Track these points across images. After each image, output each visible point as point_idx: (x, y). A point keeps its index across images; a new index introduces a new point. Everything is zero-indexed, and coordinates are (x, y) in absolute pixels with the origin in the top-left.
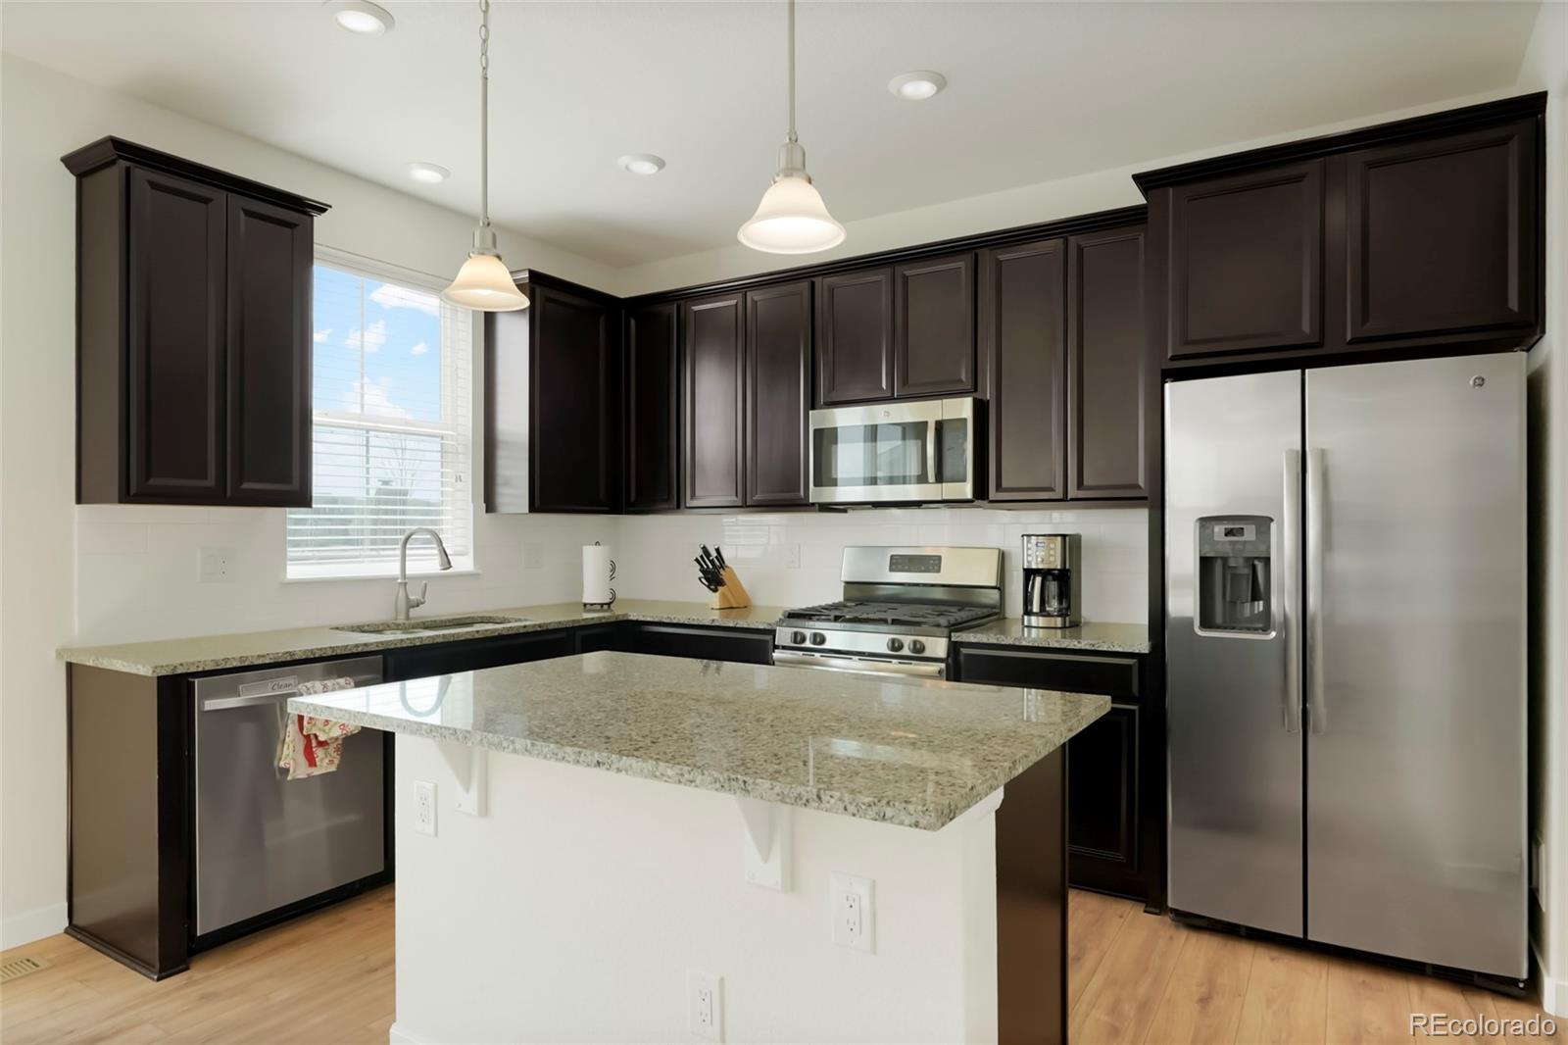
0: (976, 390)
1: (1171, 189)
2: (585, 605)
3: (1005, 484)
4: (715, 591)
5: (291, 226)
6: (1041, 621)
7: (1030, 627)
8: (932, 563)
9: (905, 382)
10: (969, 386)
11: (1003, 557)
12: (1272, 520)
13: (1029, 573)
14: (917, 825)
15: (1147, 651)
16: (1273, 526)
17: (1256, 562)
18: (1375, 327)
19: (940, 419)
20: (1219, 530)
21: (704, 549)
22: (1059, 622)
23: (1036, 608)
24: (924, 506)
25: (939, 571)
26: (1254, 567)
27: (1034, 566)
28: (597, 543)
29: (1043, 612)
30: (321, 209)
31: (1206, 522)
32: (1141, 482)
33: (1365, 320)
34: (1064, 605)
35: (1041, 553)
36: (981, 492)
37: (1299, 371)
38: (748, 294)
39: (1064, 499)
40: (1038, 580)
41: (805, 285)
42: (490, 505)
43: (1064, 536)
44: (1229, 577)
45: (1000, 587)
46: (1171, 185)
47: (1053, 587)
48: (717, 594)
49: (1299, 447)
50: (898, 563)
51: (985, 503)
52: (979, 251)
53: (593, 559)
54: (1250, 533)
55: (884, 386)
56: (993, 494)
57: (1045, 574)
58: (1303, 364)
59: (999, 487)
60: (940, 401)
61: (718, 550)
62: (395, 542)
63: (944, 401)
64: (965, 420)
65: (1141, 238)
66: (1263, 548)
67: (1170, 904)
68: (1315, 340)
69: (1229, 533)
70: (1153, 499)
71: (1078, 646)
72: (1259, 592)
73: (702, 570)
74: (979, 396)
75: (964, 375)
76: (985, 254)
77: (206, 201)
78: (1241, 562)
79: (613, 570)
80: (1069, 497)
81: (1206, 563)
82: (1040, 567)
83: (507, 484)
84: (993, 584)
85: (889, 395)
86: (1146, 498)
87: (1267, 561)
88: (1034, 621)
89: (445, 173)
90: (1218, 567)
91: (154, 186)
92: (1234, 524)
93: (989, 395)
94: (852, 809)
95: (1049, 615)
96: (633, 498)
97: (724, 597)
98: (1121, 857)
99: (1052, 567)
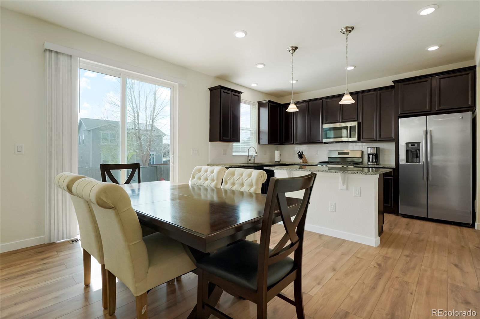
0: (358, 120)
1: (400, 84)
2: (275, 162)
3: (364, 138)
4: (301, 159)
5: (238, 96)
6: (371, 163)
7: (369, 165)
8: (348, 153)
9: (343, 119)
10: (356, 119)
11: (362, 152)
12: (420, 143)
13: (369, 155)
14: (372, 175)
15: (395, 167)
16: (421, 144)
17: (417, 151)
18: (441, 108)
19: (350, 126)
20: (410, 145)
21: (299, 151)
22: (375, 163)
23: (371, 161)
24: (347, 142)
25: (349, 155)
26: (417, 152)
27: (370, 153)
28: (278, 150)
29: (372, 162)
30: (242, 93)
31: (407, 144)
32: (393, 137)
33: (440, 106)
34: (376, 161)
35: (372, 151)
36: (359, 139)
37: (426, 116)
38: (309, 103)
39: (377, 140)
40: (371, 156)
41: (321, 101)
42: (259, 144)
43: (376, 147)
44: (412, 154)
45: (362, 158)
46: (400, 82)
47: (374, 157)
48: (302, 160)
49: (426, 130)
50: (340, 153)
51: (360, 141)
52: (358, 94)
53: (277, 153)
54: (416, 145)
55: (338, 120)
56: (361, 140)
57: (373, 154)
58: (427, 115)
59: (363, 138)
60: (350, 123)
61: (302, 151)
62: (247, 149)
63: (352, 122)
64: (356, 126)
65: (393, 92)
66: (418, 148)
67: (400, 213)
68: (429, 110)
69: (412, 145)
70: (396, 140)
71: (381, 167)
72: (418, 156)
73: (299, 155)
74: (358, 121)
75: (355, 117)
76: (360, 95)
77: (229, 93)
78: (414, 151)
79: (280, 155)
80: (378, 140)
81: (407, 151)
82: (371, 153)
83: (261, 139)
84: (361, 157)
85: (339, 121)
86: (394, 140)
87: (419, 150)
88: (370, 163)
89: (257, 84)
90: (410, 152)
91: (224, 92)
92: (413, 144)
93: (361, 121)
94: (362, 173)
95: (373, 162)
96: (284, 141)
97: (303, 160)
98: (390, 205)
99: (374, 153)
